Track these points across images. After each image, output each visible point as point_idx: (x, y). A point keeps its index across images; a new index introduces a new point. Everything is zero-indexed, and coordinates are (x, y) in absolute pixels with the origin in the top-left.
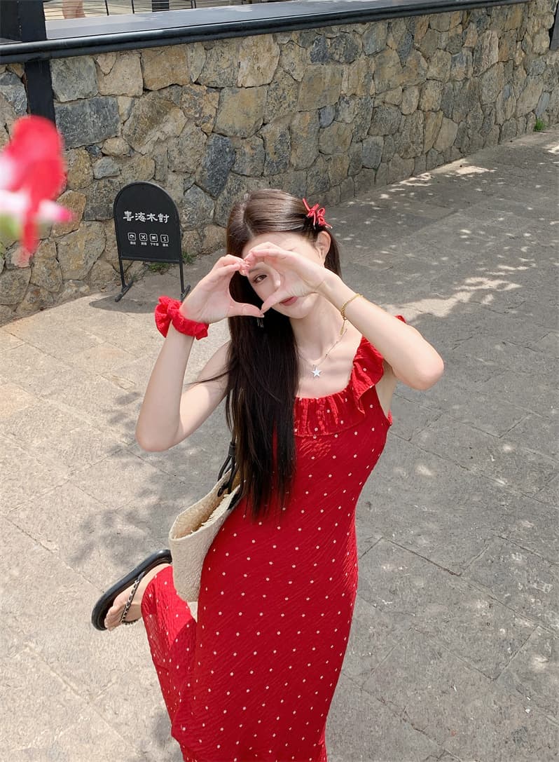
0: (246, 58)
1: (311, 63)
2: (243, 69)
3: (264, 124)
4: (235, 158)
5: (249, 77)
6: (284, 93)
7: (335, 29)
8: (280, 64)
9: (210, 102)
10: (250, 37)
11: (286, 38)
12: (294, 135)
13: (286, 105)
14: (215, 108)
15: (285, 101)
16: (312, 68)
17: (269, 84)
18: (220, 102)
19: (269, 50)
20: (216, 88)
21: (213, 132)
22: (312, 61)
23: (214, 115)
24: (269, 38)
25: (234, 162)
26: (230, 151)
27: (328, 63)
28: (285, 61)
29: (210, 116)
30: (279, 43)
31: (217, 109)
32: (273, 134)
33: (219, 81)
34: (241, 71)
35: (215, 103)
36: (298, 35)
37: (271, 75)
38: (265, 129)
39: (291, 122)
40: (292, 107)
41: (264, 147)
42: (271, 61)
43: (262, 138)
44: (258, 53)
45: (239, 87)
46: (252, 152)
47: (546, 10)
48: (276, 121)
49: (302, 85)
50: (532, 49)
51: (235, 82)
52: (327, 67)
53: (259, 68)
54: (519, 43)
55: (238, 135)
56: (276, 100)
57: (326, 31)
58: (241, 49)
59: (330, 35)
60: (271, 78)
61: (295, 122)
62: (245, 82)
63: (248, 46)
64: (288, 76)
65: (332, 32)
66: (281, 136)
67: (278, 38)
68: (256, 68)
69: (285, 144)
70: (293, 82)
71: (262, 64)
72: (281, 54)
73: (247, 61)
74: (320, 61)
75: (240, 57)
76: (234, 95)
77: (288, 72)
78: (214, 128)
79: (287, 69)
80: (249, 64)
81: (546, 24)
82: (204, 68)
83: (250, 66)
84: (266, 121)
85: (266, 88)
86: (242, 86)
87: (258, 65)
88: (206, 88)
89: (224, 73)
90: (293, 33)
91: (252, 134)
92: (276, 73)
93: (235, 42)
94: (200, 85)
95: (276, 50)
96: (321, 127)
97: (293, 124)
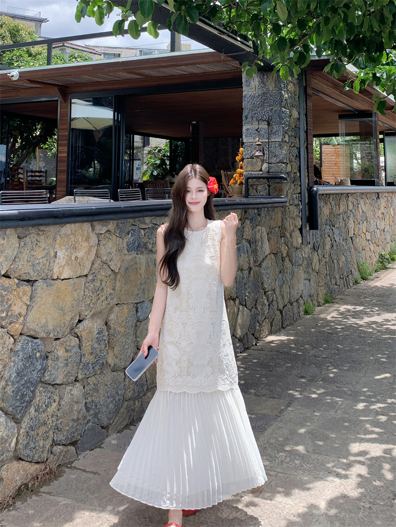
0: (64, 247)
1: (127, 253)
2: (59, 259)
3: (80, 321)
4: (47, 364)
5: (66, 268)
6: (101, 284)
7: (147, 220)
8: (97, 255)
9: (20, 298)
10: (68, 225)
11: (104, 228)
12: (112, 331)
13: (104, 297)
14: (26, 304)
15: (103, 294)
16: (129, 258)
17: (86, 276)
18: (31, 298)
19: (88, 239)
20: (28, 281)
21: (21, 334)
22: (128, 250)
23: (24, 312)
24: (87, 226)
25: (44, 370)
26: (41, 356)
27: (142, 253)
28: (103, 251)
29: (20, 314)
30: (97, 232)
31: (28, 306)
32: (90, 332)
33: (32, 273)
34: (57, 261)
35: (26, 299)
36: (115, 225)
37: (88, 265)
38: (81, 326)
39: (108, 316)
40: (109, 300)
41: (80, 348)
42: (90, 250)
43: (78, 337)
44: (76, 242)
45: (54, 280)
46: (66, 354)
47: (295, 214)
48: (93, 316)
49: (119, 277)
50: (292, 244)
51: (50, 274)
52: (141, 256)
53: (76, 258)
54: (283, 238)
55: (52, 335)
56: (93, 293)
57: (140, 221)
58: (58, 238)
59: (143, 226)
60: (89, 269)
61: (112, 317)
62: (61, 273)
63: (65, 235)
64: (105, 266)
65: (145, 223)
66: (98, 333)
67: (96, 228)
68: (73, 258)
69: (103, 342)
70: (110, 272)
71: (80, 254)
72: (98, 244)
73: (64, 251)
74: (135, 251)
75: (57, 246)
76: (49, 288)
77: (104, 263)
78: (23, 329)
79: (105, 259)
80: (67, 254)
81: (297, 224)
82: (15, 258)
83: (68, 256)
84: (81, 317)
85: (83, 280)
86: (58, 278)
87: (76, 255)
88: (16, 281)
89: (39, 263)
90: (111, 222)
91: (66, 333)
92: (93, 264)
93: (52, 230)
94: (10, 278)
95: (94, 239)
96: (138, 321)
97: (110, 319)
